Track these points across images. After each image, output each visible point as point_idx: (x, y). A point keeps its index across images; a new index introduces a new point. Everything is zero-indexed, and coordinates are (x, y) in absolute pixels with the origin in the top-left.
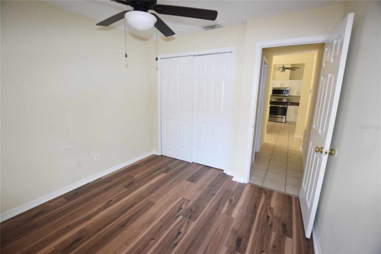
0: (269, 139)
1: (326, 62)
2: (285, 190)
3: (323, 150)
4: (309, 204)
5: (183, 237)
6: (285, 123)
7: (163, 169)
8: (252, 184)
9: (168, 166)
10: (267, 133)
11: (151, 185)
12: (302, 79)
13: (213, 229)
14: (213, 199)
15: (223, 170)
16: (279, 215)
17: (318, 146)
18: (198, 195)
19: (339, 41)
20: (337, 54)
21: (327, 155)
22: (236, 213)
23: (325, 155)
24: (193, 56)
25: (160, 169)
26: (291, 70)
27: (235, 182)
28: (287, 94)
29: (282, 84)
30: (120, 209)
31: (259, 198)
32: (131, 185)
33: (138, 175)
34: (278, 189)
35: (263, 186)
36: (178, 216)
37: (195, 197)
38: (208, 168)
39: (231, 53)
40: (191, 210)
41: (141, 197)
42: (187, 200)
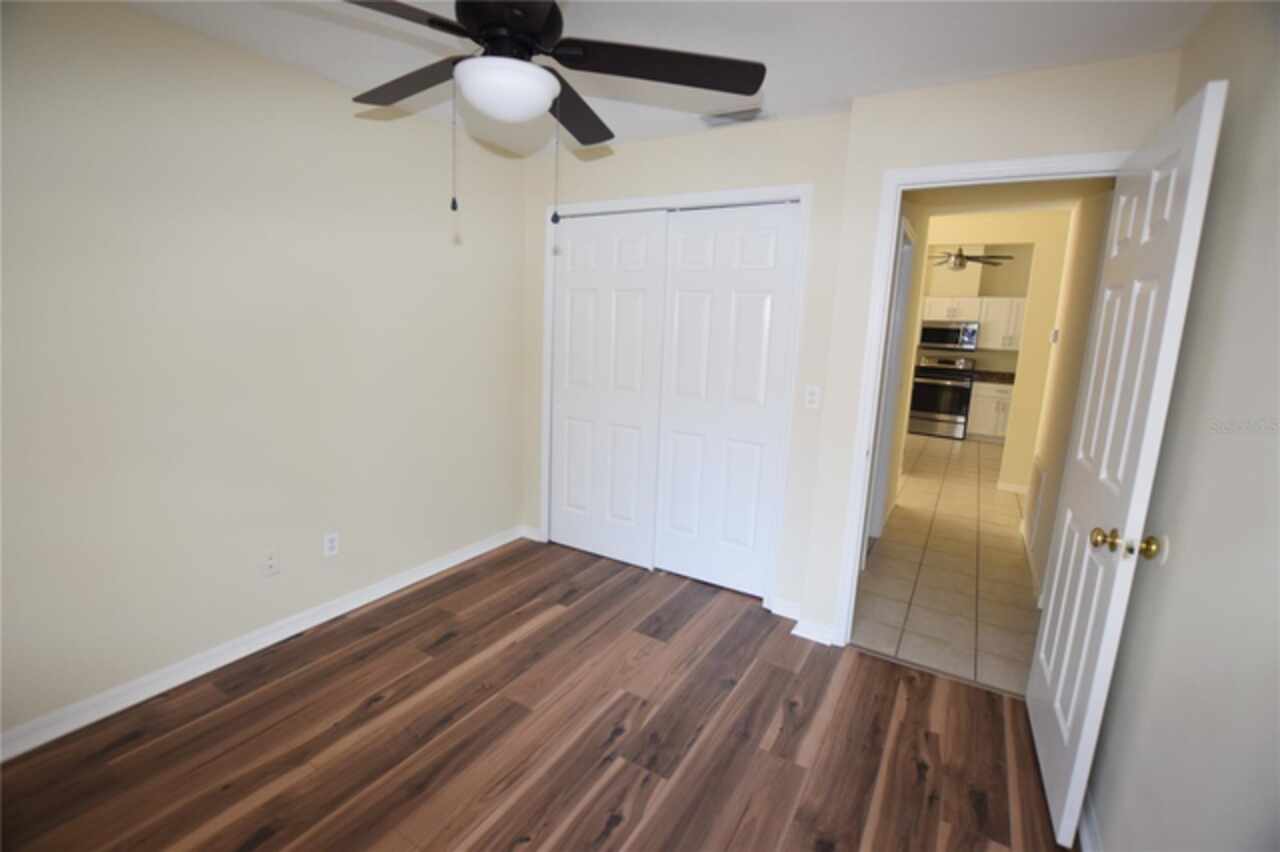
0: (914, 495)
1: (1123, 243)
2: (976, 674)
3: (1118, 541)
4: (1065, 727)
5: (630, 833)
6: (963, 439)
7: (556, 591)
8: (864, 651)
9: (572, 580)
10: (903, 473)
11: (513, 644)
12: (1023, 295)
13: (732, 808)
14: (728, 700)
15: (760, 599)
16: (960, 761)
17: (1098, 526)
18: (676, 685)
19: (1174, 174)
20: (1167, 215)
21: (1134, 557)
22: (810, 749)
23: (1125, 557)
24: (664, 212)
25: (545, 589)
26: (985, 263)
27: (804, 641)
28: (970, 343)
29: (952, 311)
30: (407, 729)
31: (886, 701)
32: (448, 644)
33: (470, 609)
34: (950, 670)
35: (901, 656)
36: (609, 759)
37: (666, 689)
38: (709, 588)
39: (794, 205)
40: (654, 737)
41: (480, 687)
42: (639, 703)
